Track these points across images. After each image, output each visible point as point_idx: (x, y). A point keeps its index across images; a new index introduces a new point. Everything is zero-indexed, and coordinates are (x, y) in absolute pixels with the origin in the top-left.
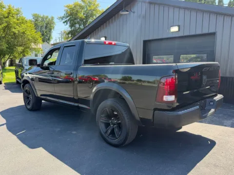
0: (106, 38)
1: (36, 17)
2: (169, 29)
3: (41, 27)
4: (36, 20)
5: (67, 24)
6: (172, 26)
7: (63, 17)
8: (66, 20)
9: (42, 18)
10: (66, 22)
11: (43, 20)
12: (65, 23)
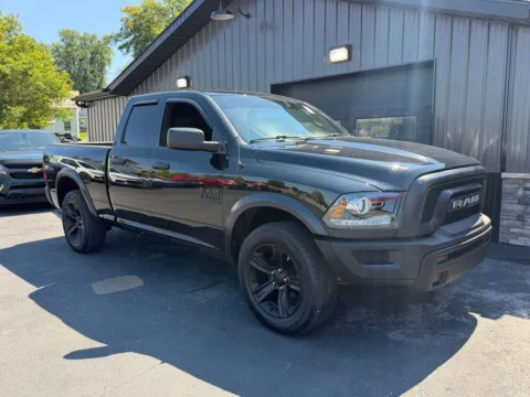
0: (188, 79)
1: (68, 37)
2: (326, 54)
3: (80, 60)
4: (69, 45)
5: (128, 51)
6: (332, 48)
7: (119, 35)
8: (124, 41)
9: (83, 39)
10: (124, 46)
11: (84, 46)
12: (125, 50)
